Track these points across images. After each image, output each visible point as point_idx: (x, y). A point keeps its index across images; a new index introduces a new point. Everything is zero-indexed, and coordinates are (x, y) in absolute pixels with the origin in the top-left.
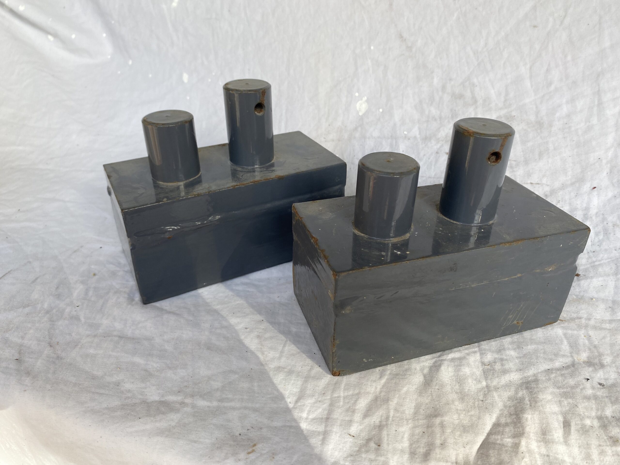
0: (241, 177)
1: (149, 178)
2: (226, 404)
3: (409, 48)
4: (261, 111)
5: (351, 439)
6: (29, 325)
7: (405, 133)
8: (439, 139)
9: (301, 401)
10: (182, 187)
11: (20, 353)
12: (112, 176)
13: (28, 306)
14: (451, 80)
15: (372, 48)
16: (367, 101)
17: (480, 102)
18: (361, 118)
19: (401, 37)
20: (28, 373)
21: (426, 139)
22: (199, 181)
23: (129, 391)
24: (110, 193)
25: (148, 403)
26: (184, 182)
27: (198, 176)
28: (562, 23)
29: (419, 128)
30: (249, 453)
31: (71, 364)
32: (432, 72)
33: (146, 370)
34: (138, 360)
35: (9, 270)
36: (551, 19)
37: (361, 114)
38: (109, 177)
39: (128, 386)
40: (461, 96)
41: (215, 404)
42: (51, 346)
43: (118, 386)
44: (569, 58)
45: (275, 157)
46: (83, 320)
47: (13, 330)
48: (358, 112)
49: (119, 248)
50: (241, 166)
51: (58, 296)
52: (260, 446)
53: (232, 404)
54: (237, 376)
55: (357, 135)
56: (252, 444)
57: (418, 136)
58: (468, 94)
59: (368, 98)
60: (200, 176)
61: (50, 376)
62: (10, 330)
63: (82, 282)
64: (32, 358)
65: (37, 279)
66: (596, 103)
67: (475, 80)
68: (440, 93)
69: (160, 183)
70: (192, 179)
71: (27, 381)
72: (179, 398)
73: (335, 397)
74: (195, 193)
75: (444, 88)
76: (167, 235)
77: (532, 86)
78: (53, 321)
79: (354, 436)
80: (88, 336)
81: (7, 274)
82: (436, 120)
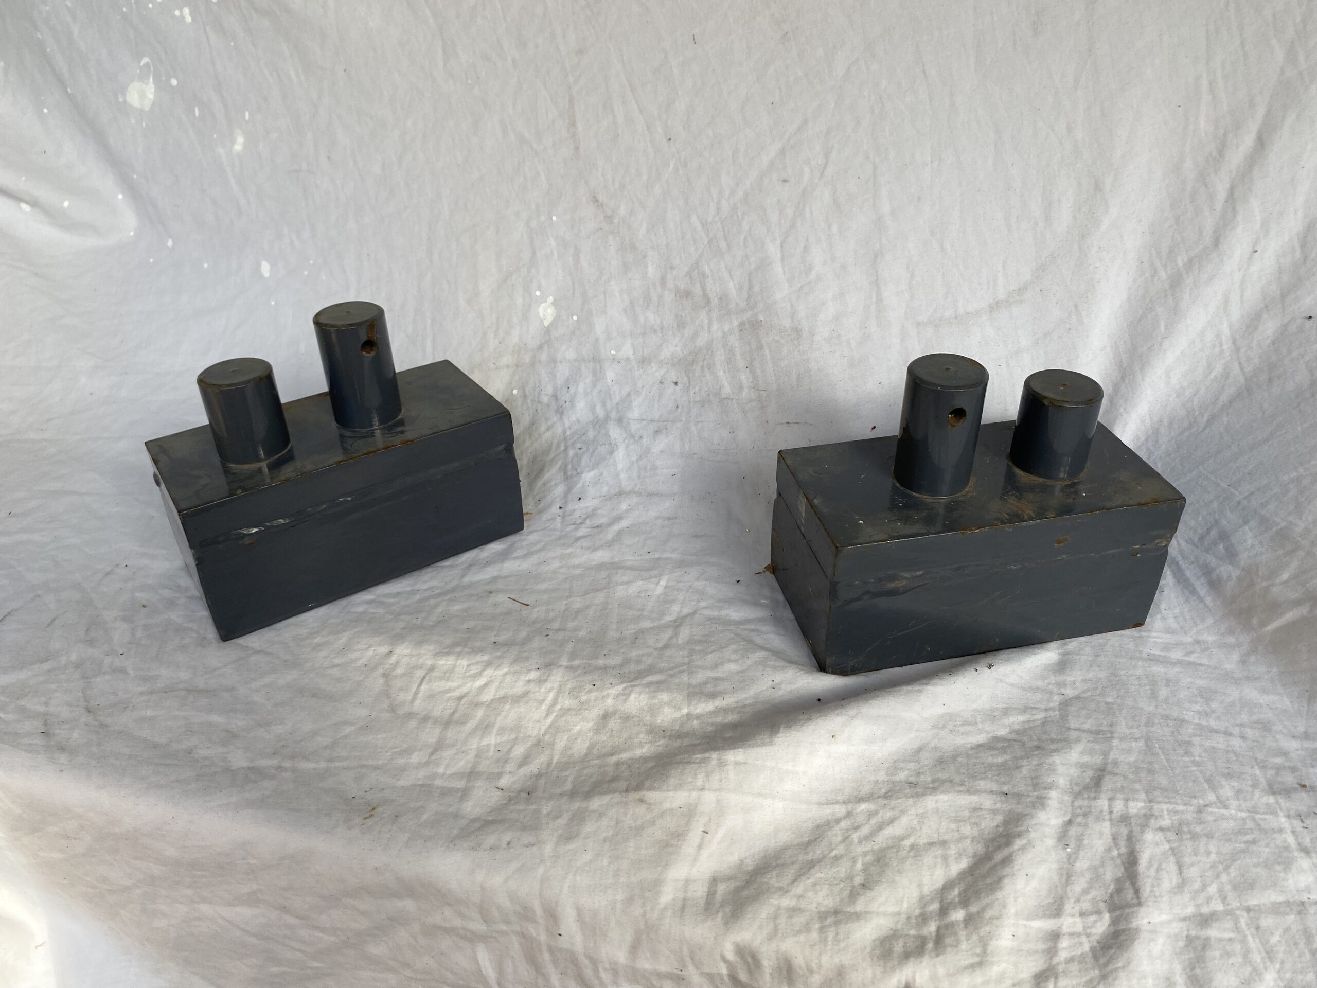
0: (349, 447)
1: (216, 460)
2: (337, 764)
3: (609, 219)
4: (372, 350)
5: (499, 793)
6: (53, 686)
7: (613, 352)
8: (662, 361)
9: (438, 753)
10: (266, 470)
11: (45, 724)
12: (160, 461)
13: (47, 660)
14: (672, 268)
15: (554, 218)
16: (555, 304)
17: (715, 301)
18: (548, 330)
19: (596, 200)
20: (62, 749)
21: (644, 361)
22: (290, 458)
23: (206, 758)
24: (158, 484)
25: (233, 771)
26: (267, 462)
27: (286, 450)
28: (822, 174)
29: (633, 345)
30: (365, 819)
31: (121, 732)
32: (645, 257)
33: (227, 731)
34: (216, 718)
35: (10, 610)
36: (807, 170)
37: (546, 324)
38: (155, 461)
39: (204, 752)
40: (688, 294)
41: (323, 764)
42: (89, 711)
43: (190, 753)
44: (835, 229)
45: (403, 410)
46: (131, 672)
47: (31, 694)
48: (542, 321)
49: (179, 563)
50: (351, 429)
51: (91, 642)
52: (380, 809)
53: (345, 764)
54: (353, 728)
55: (544, 357)
56: (370, 808)
57: (632, 357)
58: (697, 290)
59: (555, 300)
60: (291, 451)
61: (94, 749)
62: (26, 695)
63: (125, 619)
64: (64, 729)
65: (54, 620)
66: (874, 299)
67: (706, 269)
68: (659, 289)
69: (232, 465)
70: (278, 456)
71: (63, 758)
72: (275, 762)
73: (484, 746)
74: (282, 478)
75: (663, 281)
76: (247, 541)
77: (784, 273)
78: (87, 678)
79: (502, 789)
80: (141, 694)
81: (6, 616)
82: (655, 331)
